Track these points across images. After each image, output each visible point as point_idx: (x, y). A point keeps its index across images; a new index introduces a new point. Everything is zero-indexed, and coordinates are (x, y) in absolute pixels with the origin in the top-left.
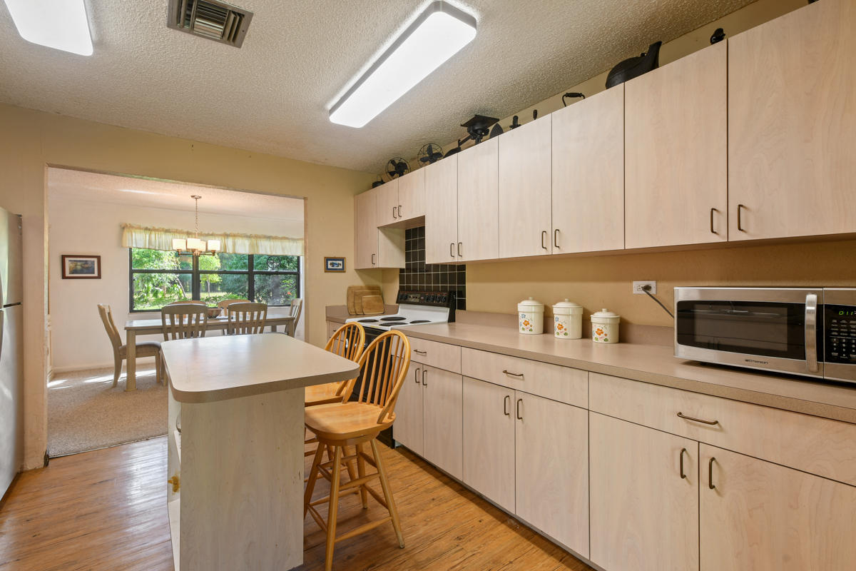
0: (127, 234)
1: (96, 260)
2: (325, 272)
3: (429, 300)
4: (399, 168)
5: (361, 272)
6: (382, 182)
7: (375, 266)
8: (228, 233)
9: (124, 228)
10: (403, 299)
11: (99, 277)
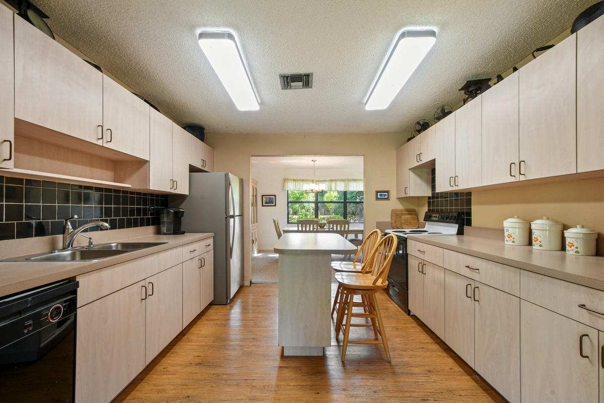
0: (286, 184)
1: (274, 197)
2: (376, 200)
3: (445, 218)
4: (423, 126)
5: (401, 199)
6: (414, 137)
7: (408, 195)
8: (332, 179)
9: (285, 180)
10: (428, 218)
11: (275, 205)
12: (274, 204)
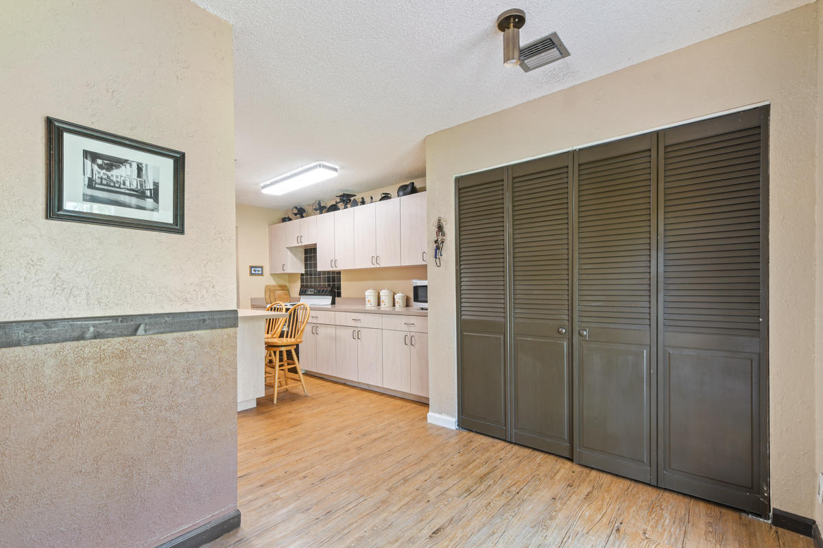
2: (250, 275)
3: (320, 292)
4: (301, 212)
5: (273, 275)
6: (290, 219)
7: (286, 272)
10: (303, 292)
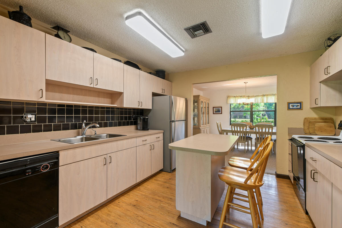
0: (229, 99)
1: (221, 108)
2: (288, 110)
4: (335, 40)
7: (319, 106)
9: (228, 97)
12: (221, 113)
